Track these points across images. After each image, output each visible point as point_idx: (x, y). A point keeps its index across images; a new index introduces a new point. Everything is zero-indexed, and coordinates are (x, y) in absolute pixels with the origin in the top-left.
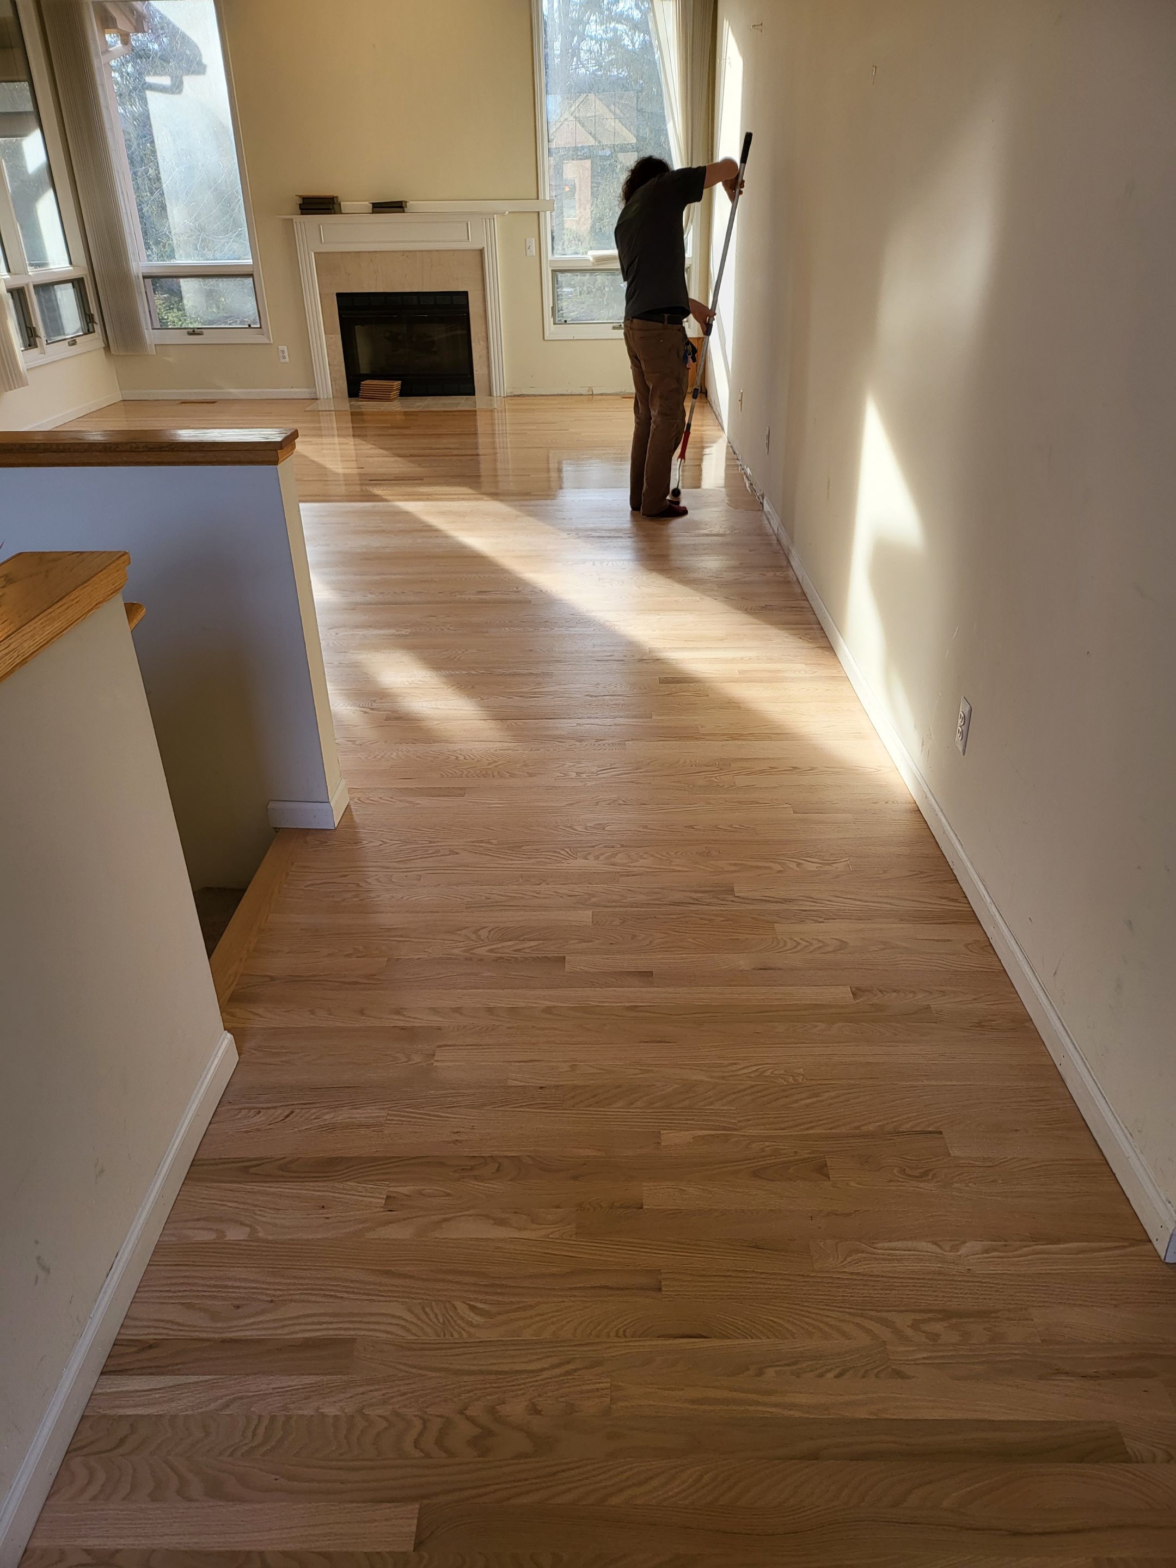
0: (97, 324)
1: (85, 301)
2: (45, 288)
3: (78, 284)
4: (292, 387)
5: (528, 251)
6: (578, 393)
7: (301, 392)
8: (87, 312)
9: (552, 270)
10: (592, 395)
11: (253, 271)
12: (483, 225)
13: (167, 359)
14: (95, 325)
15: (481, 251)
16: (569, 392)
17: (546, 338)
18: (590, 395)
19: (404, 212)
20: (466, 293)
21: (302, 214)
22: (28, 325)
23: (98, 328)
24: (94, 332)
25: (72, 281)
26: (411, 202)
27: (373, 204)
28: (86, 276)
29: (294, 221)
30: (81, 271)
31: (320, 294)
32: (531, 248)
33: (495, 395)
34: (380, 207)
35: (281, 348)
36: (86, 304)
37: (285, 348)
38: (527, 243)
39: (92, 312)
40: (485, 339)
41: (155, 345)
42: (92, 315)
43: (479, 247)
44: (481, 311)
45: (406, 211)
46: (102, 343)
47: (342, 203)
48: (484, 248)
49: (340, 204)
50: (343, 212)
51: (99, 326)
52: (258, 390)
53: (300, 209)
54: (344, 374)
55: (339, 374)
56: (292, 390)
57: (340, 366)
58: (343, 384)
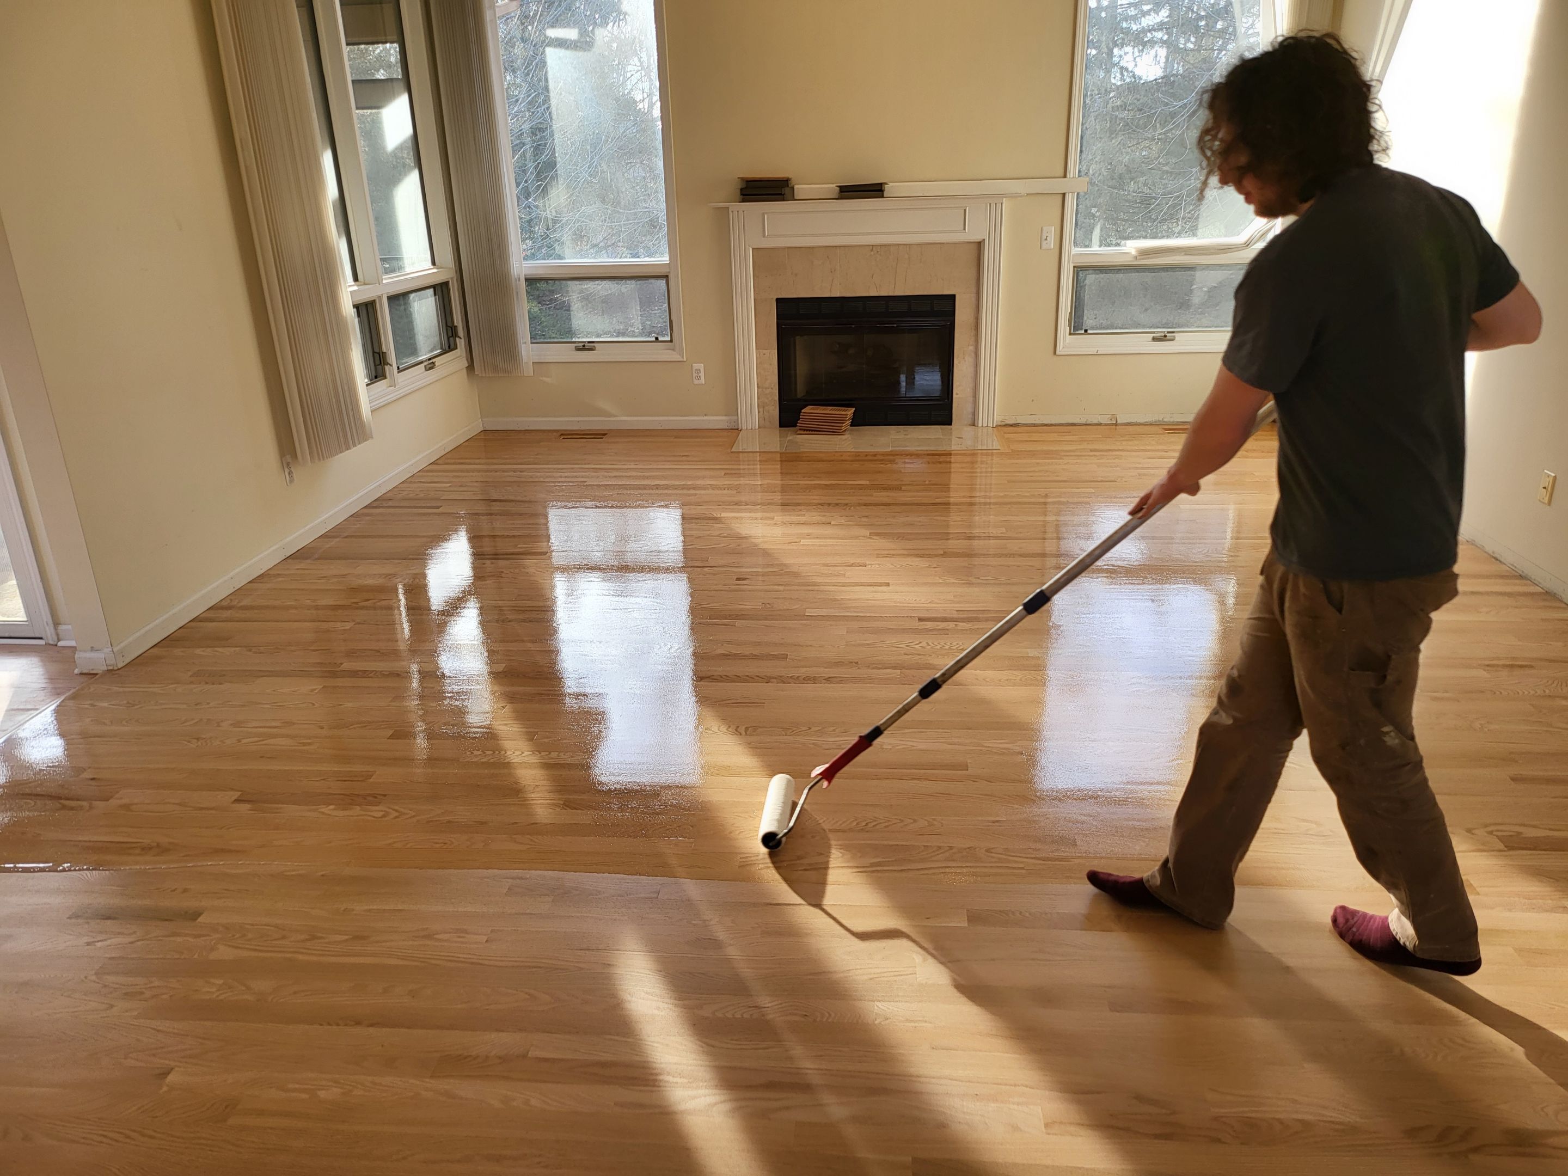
0: (460, 338)
1: (448, 311)
2: (399, 299)
3: (441, 290)
4: (706, 415)
5: (1044, 243)
6: (1095, 422)
7: (718, 421)
8: (450, 324)
9: (1074, 267)
10: (1116, 424)
11: (669, 272)
12: (986, 210)
13: (545, 379)
14: (458, 340)
15: (980, 245)
16: (1083, 421)
17: (1058, 353)
18: (1113, 424)
19: (883, 197)
20: (952, 298)
21: (743, 201)
22: (377, 350)
23: (461, 343)
24: (456, 348)
25: (434, 287)
26: (891, 184)
27: (840, 187)
28: (452, 278)
29: (730, 211)
30: (446, 273)
31: (754, 300)
32: (1048, 238)
33: (980, 425)
34: (849, 192)
35: (696, 366)
36: (448, 316)
37: (701, 367)
38: (1044, 232)
39: (456, 324)
40: (973, 355)
41: (533, 363)
42: (456, 327)
43: (978, 238)
44: (971, 320)
45: (885, 195)
46: (466, 362)
47: (796, 187)
48: (984, 240)
49: (793, 188)
50: (796, 198)
51: (462, 340)
53: (742, 194)
54: (777, 398)
55: (770, 399)
56: (705, 418)
57: (772, 388)
58: (774, 411)
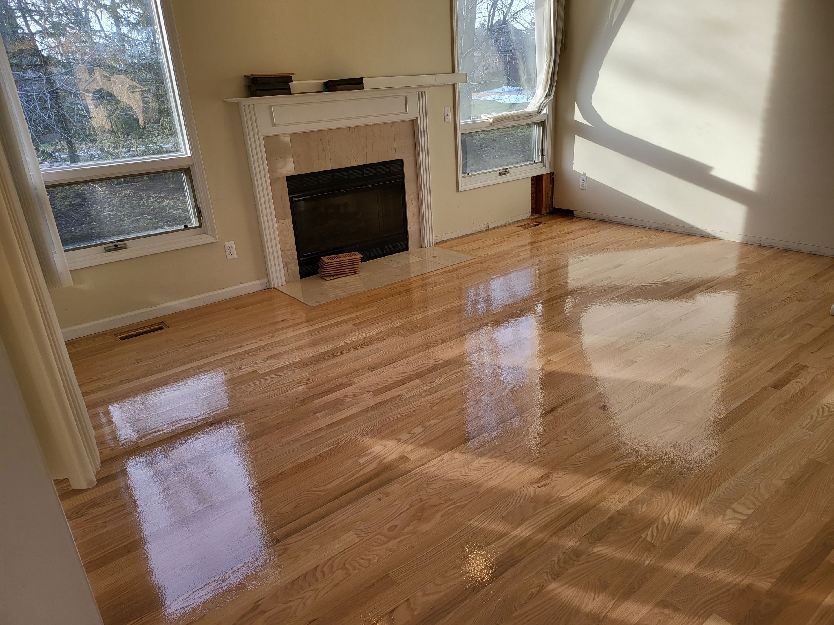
4: (241, 283)
5: (446, 118)
6: (479, 230)
7: (251, 286)
9: (463, 134)
10: (489, 230)
11: (191, 165)
12: (417, 97)
16: (473, 231)
17: (459, 190)
18: (487, 230)
20: (401, 161)
21: (249, 96)
27: (325, 82)
29: (240, 105)
31: (270, 180)
32: (448, 115)
33: (426, 246)
34: (332, 86)
35: (228, 244)
37: (232, 243)
38: (446, 111)
40: (417, 199)
41: (70, 272)
43: (413, 117)
44: (414, 175)
45: (363, 87)
47: (293, 82)
48: (417, 118)
49: (291, 84)
50: (291, 92)
52: (203, 296)
53: (246, 91)
54: (296, 257)
55: (291, 258)
56: (242, 286)
57: (292, 250)
58: (295, 267)
